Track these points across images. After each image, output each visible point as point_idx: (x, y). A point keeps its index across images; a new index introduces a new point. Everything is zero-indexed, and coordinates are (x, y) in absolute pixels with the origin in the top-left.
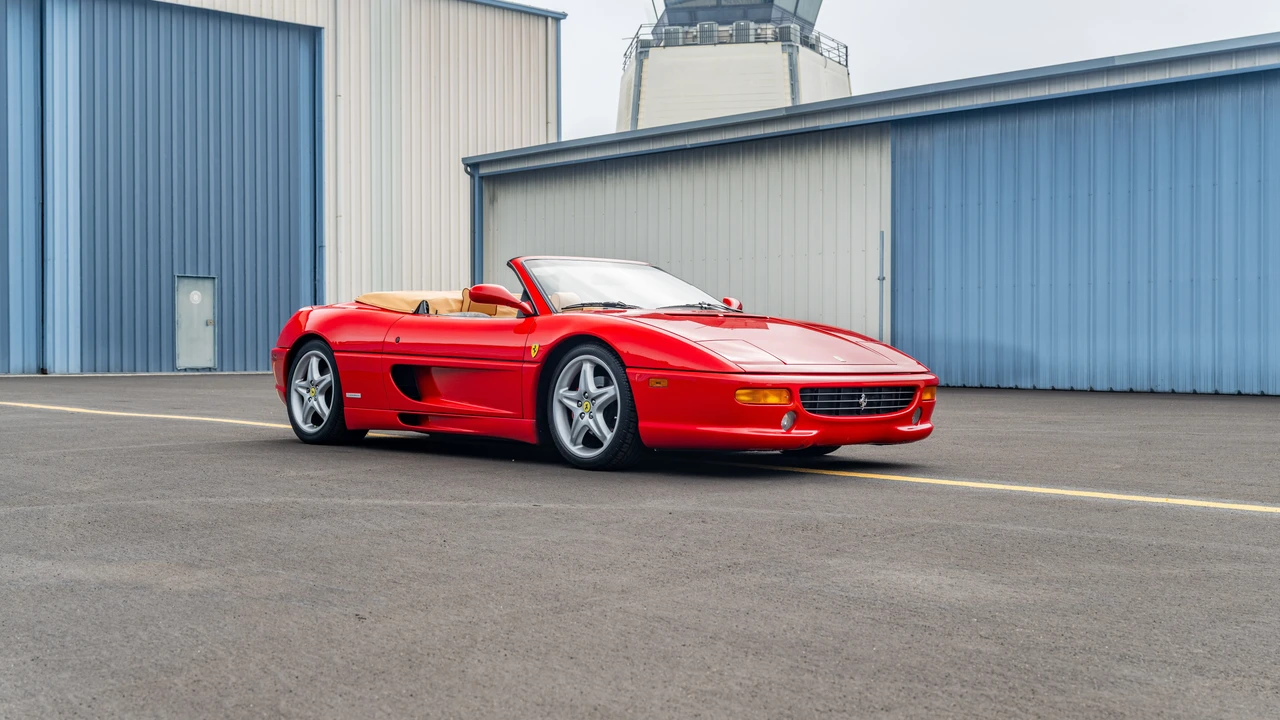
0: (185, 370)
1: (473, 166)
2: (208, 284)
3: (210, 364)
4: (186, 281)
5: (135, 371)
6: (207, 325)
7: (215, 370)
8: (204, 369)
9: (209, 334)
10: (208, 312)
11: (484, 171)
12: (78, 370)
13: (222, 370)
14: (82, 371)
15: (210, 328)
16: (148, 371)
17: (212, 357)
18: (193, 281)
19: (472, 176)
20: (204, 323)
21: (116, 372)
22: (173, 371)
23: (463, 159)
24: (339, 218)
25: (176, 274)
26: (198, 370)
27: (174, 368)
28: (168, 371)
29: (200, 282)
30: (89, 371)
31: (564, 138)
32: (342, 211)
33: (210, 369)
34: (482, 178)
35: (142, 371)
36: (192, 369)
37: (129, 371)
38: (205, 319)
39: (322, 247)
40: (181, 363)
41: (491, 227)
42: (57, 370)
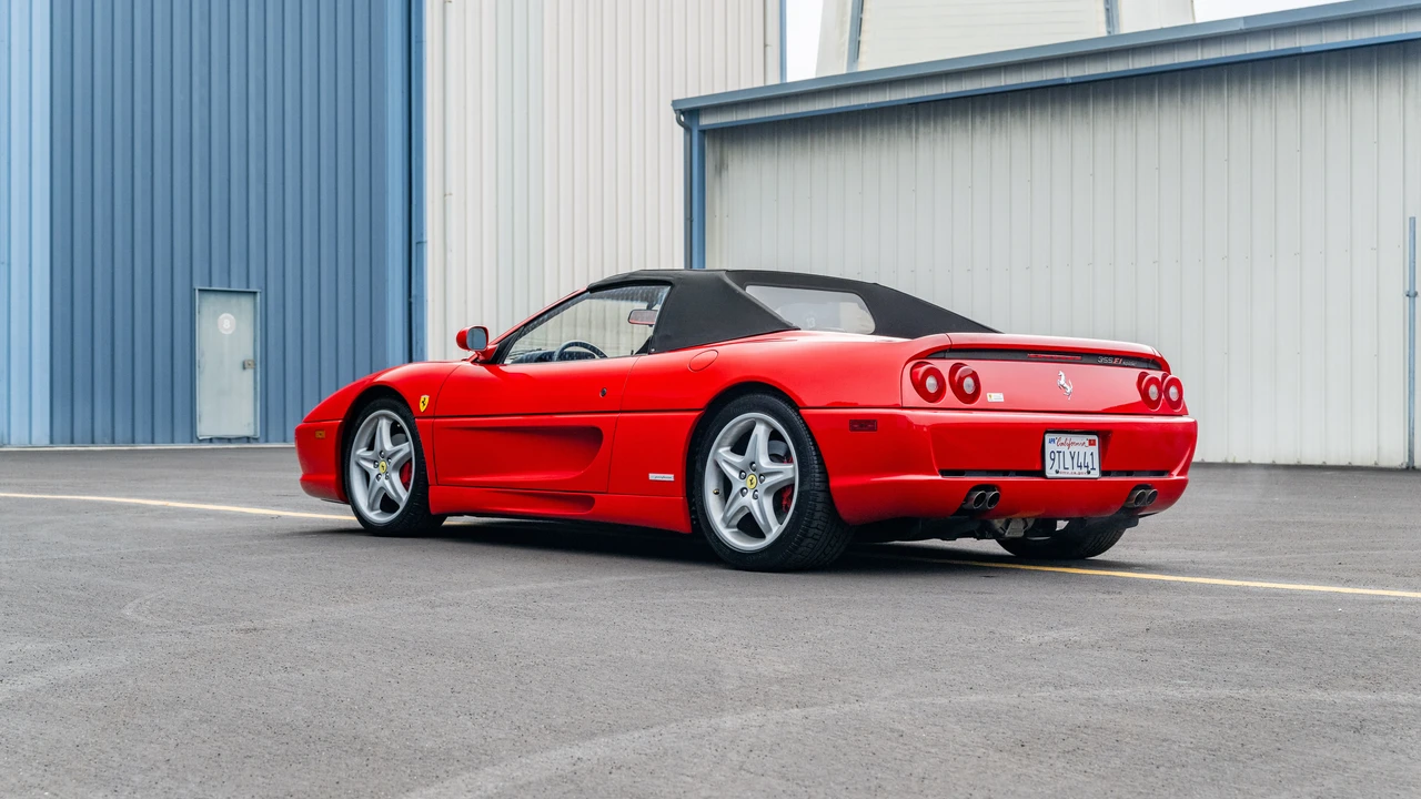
0: (211, 440)
1: (689, 114)
2: (246, 302)
3: (249, 432)
4: (212, 298)
5: (133, 442)
6: (244, 368)
7: (256, 440)
8: (239, 439)
9: (246, 383)
10: (246, 348)
11: (707, 121)
12: (47, 441)
13: (267, 441)
14: (52, 442)
15: (250, 372)
16: (153, 442)
17: (251, 420)
18: (222, 298)
19: (688, 129)
20: (241, 366)
21: (104, 443)
22: (192, 442)
23: (673, 102)
24: (447, 197)
25: (197, 287)
26: (229, 440)
27: (193, 438)
28: (184, 442)
29: (234, 300)
30: (63, 442)
31: (790, 78)
32: (453, 187)
33: (248, 439)
34: (703, 132)
35: (145, 442)
36: (221, 439)
37: (125, 443)
38: (242, 359)
39: (421, 243)
40: (205, 428)
41: (717, 214)
42: (13, 441)
